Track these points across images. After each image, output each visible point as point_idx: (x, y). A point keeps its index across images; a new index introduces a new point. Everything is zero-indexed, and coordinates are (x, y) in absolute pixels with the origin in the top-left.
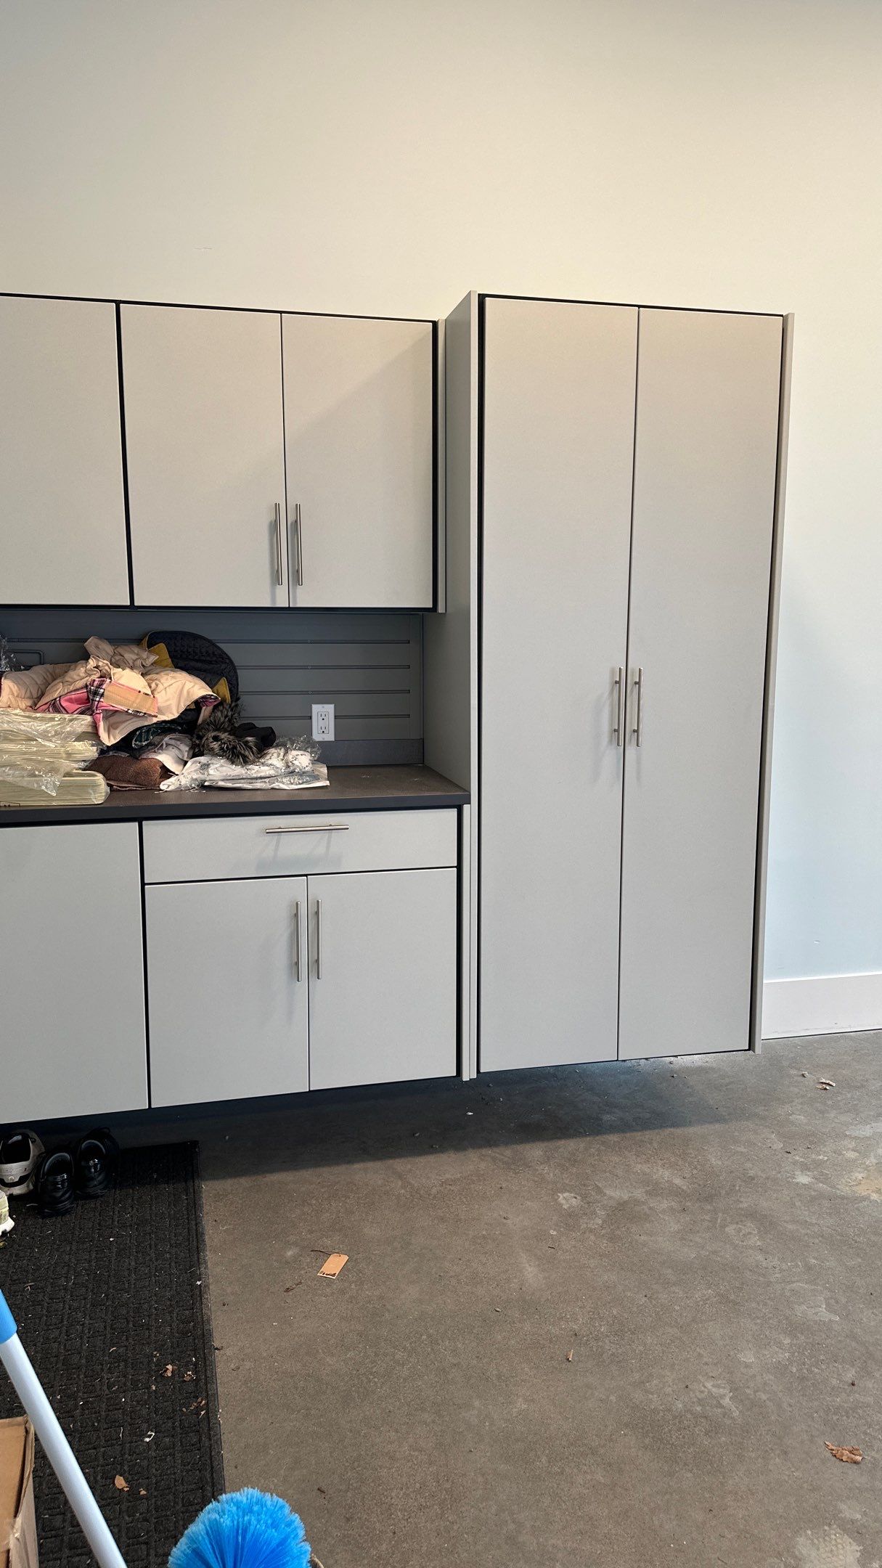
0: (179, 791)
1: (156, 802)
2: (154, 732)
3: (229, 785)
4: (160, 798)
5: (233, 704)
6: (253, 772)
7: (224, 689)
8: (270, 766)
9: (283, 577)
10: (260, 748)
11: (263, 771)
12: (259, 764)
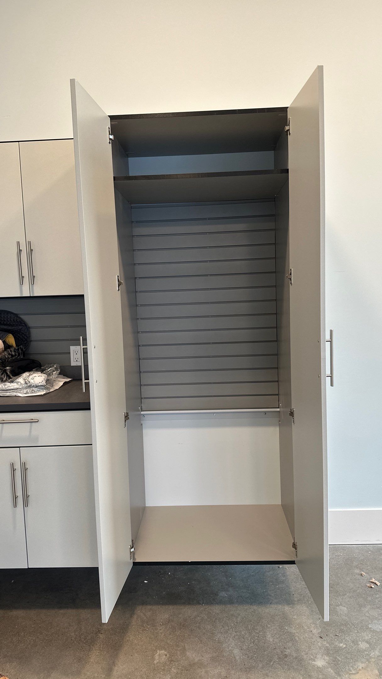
5: (17, 348)
6: (6, 386)
7: (11, 340)
8: (17, 383)
9: (26, 280)
10: (17, 373)
11: (12, 386)
12: (12, 382)
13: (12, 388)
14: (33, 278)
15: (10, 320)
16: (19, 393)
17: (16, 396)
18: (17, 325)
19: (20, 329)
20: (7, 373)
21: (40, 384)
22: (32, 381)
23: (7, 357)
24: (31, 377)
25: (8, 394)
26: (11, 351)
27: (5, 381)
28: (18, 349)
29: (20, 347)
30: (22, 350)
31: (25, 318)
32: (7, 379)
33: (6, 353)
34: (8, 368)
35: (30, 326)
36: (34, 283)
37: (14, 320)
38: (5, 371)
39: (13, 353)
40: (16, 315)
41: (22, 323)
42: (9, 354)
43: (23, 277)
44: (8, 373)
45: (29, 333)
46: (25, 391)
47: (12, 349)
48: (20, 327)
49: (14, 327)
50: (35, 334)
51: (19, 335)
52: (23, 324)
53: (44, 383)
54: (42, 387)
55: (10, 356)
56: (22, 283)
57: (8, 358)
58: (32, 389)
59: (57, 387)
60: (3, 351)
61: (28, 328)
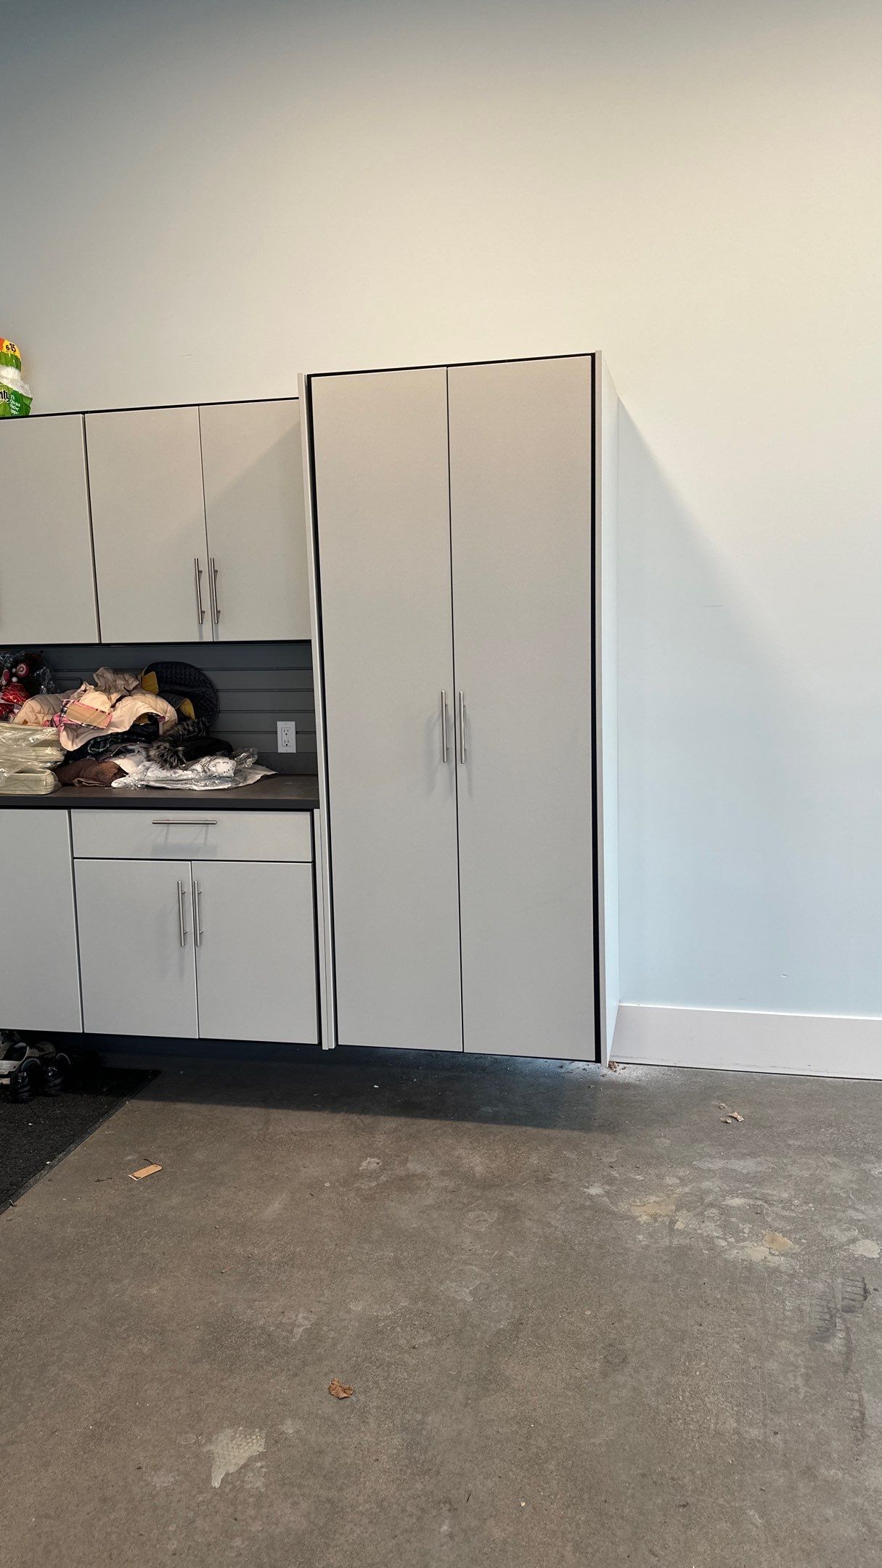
0: (126, 787)
1: (108, 796)
2: (112, 741)
3: (157, 785)
4: (112, 792)
5: (196, 721)
6: (177, 775)
7: (189, 708)
8: (193, 770)
9: (208, 617)
10: (193, 755)
11: (184, 775)
12: (185, 769)
13: (185, 777)
14: (217, 614)
15: (190, 678)
16: (195, 785)
17: (190, 789)
18: (199, 686)
19: (203, 692)
20: (178, 756)
21: (225, 774)
22: (213, 769)
23: (181, 732)
24: (212, 763)
25: (179, 786)
26: (188, 725)
27: (175, 767)
28: (198, 723)
29: (202, 720)
30: (204, 724)
31: (210, 674)
32: (177, 765)
33: (180, 727)
34: (180, 748)
35: (219, 687)
36: (219, 621)
37: (195, 678)
38: (176, 753)
39: (191, 728)
40: (199, 670)
41: (207, 682)
42: (185, 729)
43: (203, 612)
44: (181, 755)
45: (217, 699)
46: (203, 783)
47: (189, 722)
48: (204, 690)
49: (193, 690)
50: (225, 701)
51: (202, 702)
52: (209, 685)
53: (231, 773)
54: (228, 779)
55: (186, 733)
56: (201, 622)
57: (183, 735)
58: (213, 780)
59: (251, 782)
60: (176, 725)
61: (216, 691)
